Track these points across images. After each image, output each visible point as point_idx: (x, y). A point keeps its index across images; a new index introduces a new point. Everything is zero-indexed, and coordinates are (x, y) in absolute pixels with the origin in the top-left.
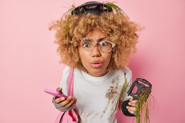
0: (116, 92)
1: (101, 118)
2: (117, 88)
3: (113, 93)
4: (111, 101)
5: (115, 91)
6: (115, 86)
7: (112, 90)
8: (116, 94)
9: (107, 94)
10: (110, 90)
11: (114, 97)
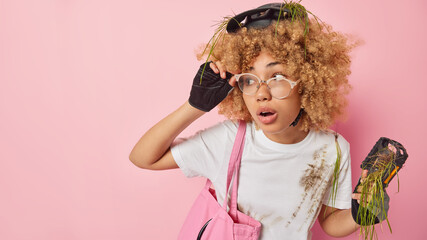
0: (319, 177)
1: (287, 226)
2: (321, 168)
3: (315, 177)
4: (309, 195)
5: (317, 174)
6: (319, 165)
7: (312, 172)
8: (319, 182)
9: (303, 179)
10: (309, 172)
11: (316, 187)
